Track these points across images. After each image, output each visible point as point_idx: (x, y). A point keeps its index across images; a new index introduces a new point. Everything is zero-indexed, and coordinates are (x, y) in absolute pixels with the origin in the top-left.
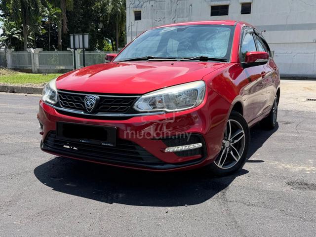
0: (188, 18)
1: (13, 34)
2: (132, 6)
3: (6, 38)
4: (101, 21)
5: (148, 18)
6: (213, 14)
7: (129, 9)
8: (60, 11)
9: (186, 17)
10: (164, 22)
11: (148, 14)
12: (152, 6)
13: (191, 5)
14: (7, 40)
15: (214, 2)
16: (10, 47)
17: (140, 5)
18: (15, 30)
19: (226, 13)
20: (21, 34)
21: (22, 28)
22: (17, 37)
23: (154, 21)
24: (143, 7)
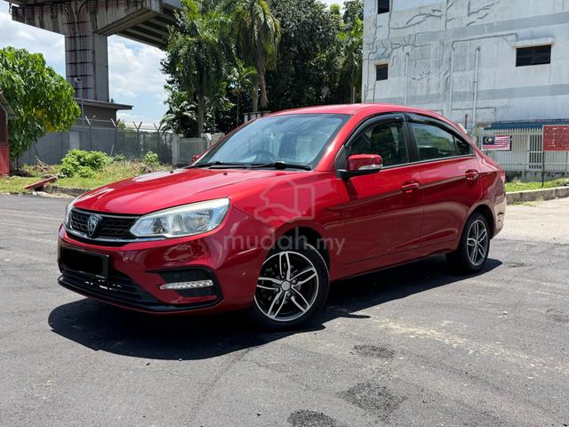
0: (472, 72)
1: (184, 111)
2: (372, 56)
3: (173, 116)
4: (327, 84)
5: (400, 76)
6: (520, 62)
7: (367, 62)
8: (255, 72)
9: (470, 69)
10: (428, 80)
11: (400, 68)
12: (408, 54)
13: (479, 49)
14: (174, 120)
15: (522, 42)
16: (177, 132)
17: (386, 54)
18: (187, 105)
19: (546, 60)
20: (195, 110)
21: (196, 101)
22: (189, 115)
23: (410, 79)
24: (391, 57)
